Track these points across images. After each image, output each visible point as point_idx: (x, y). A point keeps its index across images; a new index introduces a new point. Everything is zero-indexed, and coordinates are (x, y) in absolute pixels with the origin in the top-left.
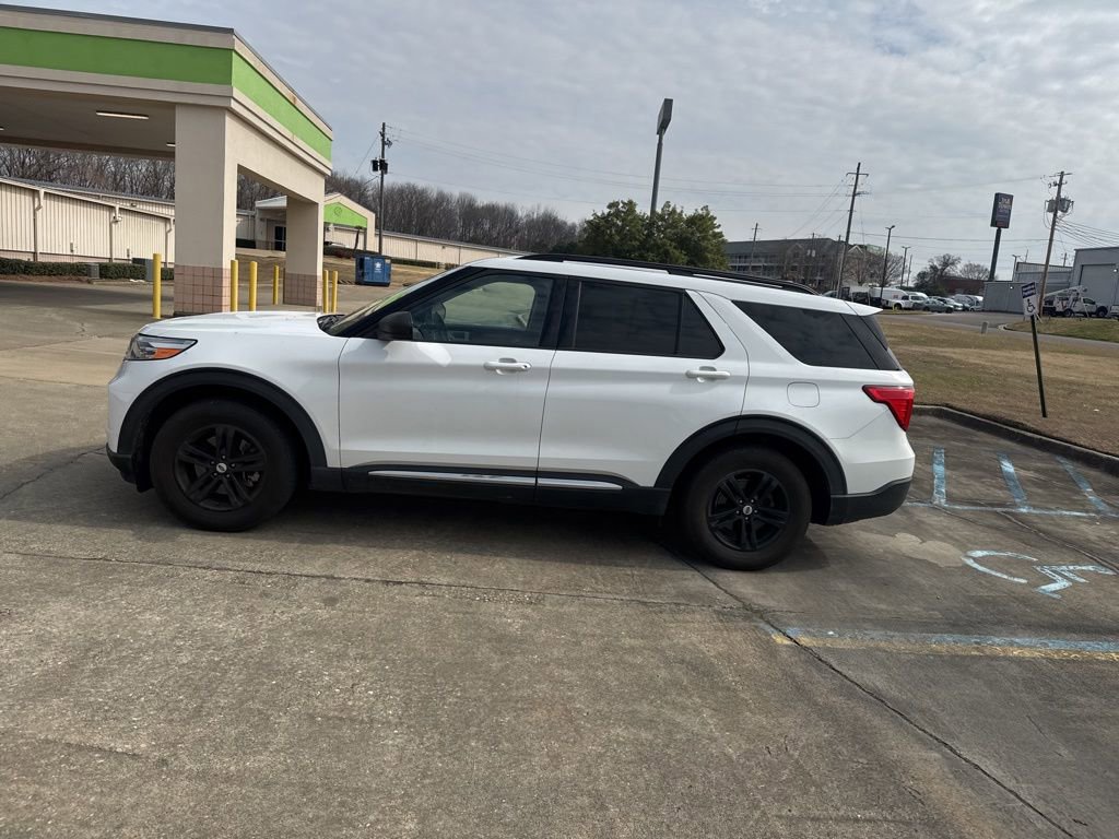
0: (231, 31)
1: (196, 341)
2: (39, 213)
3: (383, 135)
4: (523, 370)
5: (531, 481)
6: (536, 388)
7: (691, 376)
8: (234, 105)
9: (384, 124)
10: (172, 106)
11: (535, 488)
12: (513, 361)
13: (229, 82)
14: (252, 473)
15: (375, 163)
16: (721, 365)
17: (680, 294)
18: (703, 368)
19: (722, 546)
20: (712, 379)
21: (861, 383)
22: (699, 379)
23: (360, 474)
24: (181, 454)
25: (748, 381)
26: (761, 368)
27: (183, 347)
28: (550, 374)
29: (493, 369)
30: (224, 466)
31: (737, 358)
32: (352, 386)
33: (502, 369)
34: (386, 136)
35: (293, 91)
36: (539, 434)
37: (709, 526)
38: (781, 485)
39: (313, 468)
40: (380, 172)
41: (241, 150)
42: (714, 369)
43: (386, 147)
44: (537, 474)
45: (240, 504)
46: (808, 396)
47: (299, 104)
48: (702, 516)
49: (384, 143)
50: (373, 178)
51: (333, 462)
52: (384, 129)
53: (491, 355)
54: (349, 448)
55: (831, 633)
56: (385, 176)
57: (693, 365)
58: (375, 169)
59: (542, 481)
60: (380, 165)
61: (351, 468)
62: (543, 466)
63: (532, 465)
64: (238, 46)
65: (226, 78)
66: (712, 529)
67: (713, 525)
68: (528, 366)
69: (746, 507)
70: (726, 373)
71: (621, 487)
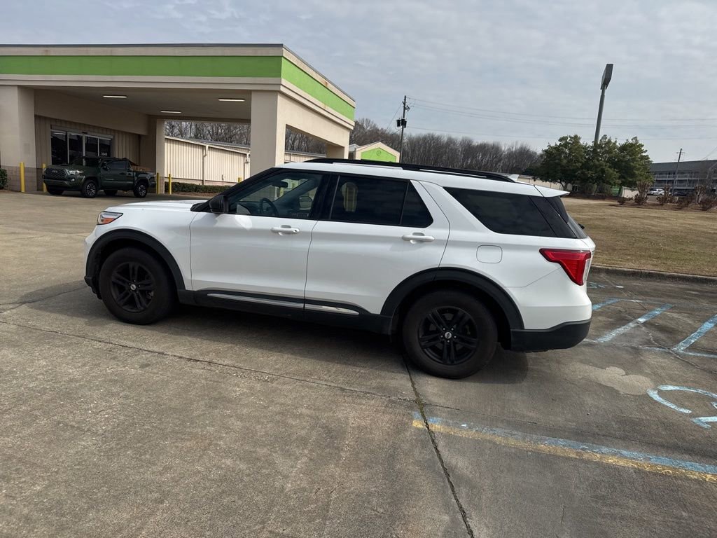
0: (281, 46)
1: (122, 214)
2: (205, 159)
3: (404, 104)
4: (294, 233)
5: (301, 305)
6: (303, 245)
7: (406, 240)
8: (282, 89)
9: (405, 97)
10: (250, 92)
11: (304, 311)
12: (289, 227)
13: (280, 76)
14: (151, 291)
15: (398, 121)
16: (428, 233)
17: (406, 183)
18: (415, 234)
19: (428, 357)
20: (421, 241)
21: (538, 247)
22: (411, 241)
23: (202, 295)
24: (113, 279)
25: (447, 243)
26: (457, 234)
27: (115, 217)
28: (312, 236)
29: (276, 232)
30: (134, 286)
31: (443, 227)
33: (283, 232)
34: (407, 104)
35: (326, 79)
36: (306, 275)
37: (420, 345)
38: (472, 318)
39: (178, 290)
40: (401, 127)
41: (287, 115)
42: (423, 235)
43: (406, 111)
44: (305, 301)
45: (142, 308)
46: (494, 255)
47: (330, 86)
48: (415, 336)
49: (405, 109)
50: (396, 130)
51: (188, 287)
52: (405, 100)
53: (276, 223)
54: (196, 279)
56: (405, 129)
57: (409, 231)
58: (399, 125)
59: (308, 306)
60: (402, 123)
61: (198, 291)
62: (309, 296)
63: (301, 295)
64: (285, 54)
65: (278, 73)
66: (423, 348)
67: (423, 344)
68: (298, 230)
69: (447, 333)
70: (432, 238)
71: (358, 313)
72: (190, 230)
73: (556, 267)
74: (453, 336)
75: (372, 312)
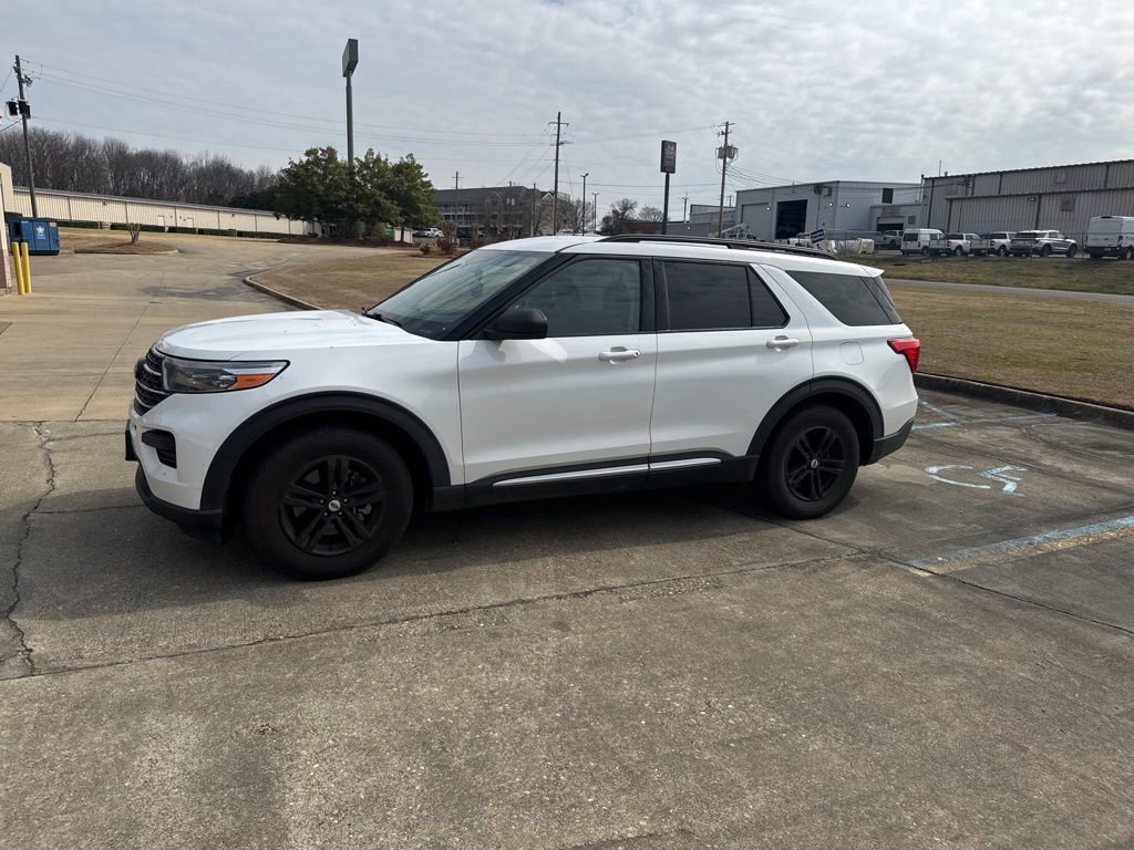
1: (288, 363)
3: (18, 70)
4: (635, 358)
5: (644, 467)
6: (644, 374)
7: (770, 346)
9: (17, 57)
11: (649, 474)
12: (624, 349)
14: (363, 507)
15: (12, 106)
16: (792, 333)
17: (747, 268)
18: (777, 338)
20: (785, 347)
21: (884, 338)
22: (776, 348)
23: (484, 487)
25: (812, 345)
26: (818, 333)
27: (274, 370)
28: (657, 358)
29: (606, 359)
30: (337, 503)
32: (471, 393)
33: (614, 359)
34: (23, 73)
36: (649, 420)
37: (787, 483)
38: (839, 437)
39: (435, 489)
40: (20, 116)
42: (785, 338)
43: (24, 85)
44: (648, 459)
46: (853, 353)
48: (781, 475)
49: (21, 82)
51: (457, 479)
52: (18, 63)
53: (602, 344)
54: (470, 462)
55: (940, 559)
56: (28, 121)
57: (770, 335)
58: (13, 112)
59: (654, 466)
60: (20, 108)
61: (475, 482)
62: (656, 451)
63: (645, 452)
66: (789, 487)
67: (790, 482)
70: (797, 341)
71: (718, 460)
72: (458, 377)
73: (900, 358)
75: (736, 455)
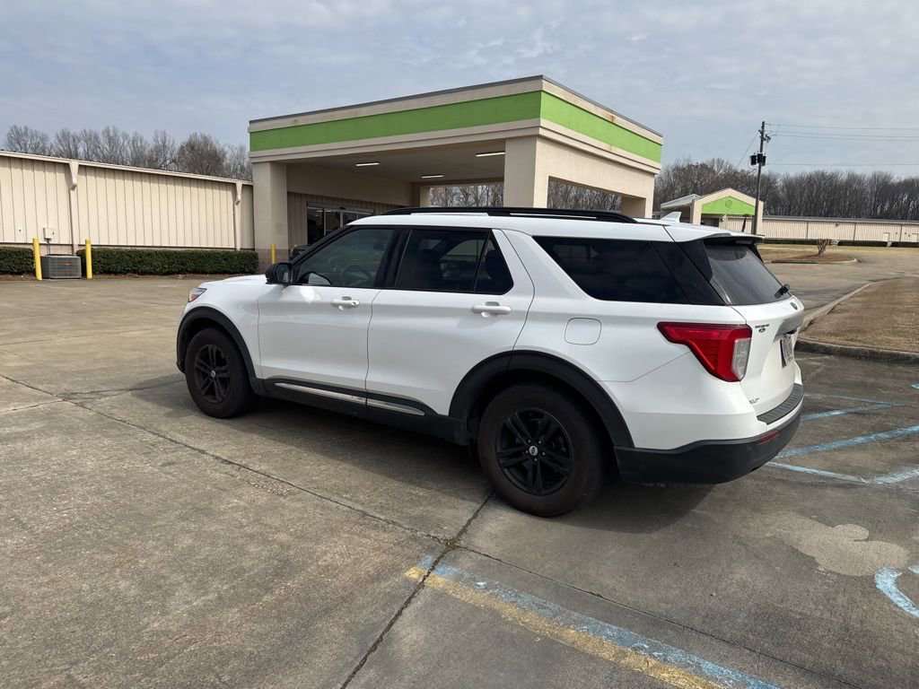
0: (540, 77)
1: (206, 290)
3: (762, 133)
4: (352, 306)
5: (363, 401)
6: (359, 321)
7: (477, 312)
8: (542, 132)
9: (763, 123)
10: (503, 141)
11: (366, 406)
12: (349, 299)
13: (538, 116)
14: (229, 379)
15: (753, 157)
16: (505, 301)
17: (486, 234)
18: (489, 304)
19: (508, 480)
20: (495, 314)
21: (656, 319)
22: (483, 314)
23: (271, 384)
24: (196, 364)
25: (527, 316)
26: (543, 303)
27: (201, 293)
28: (372, 309)
29: (336, 305)
30: (214, 373)
31: (522, 293)
33: (343, 305)
34: (765, 133)
35: (612, 112)
36: (366, 360)
37: (499, 462)
38: (561, 425)
40: (758, 165)
42: (497, 304)
43: (765, 142)
44: (367, 395)
45: (220, 399)
46: (586, 332)
47: (618, 120)
48: (492, 450)
49: (763, 139)
50: (753, 170)
51: (258, 375)
52: (763, 127)
53: (336, 294)
54: (264, 365)
56: (763, 168)
57: (479, 300)
58: (753, 163)
59: (371, 402)
60: (759, 159)
61: (267, 380)
63: (361, 386)
64: (546, 86)
65: (535, 112)
66: (502, 466)
67: (502, 460)
68: (357, 303)
69: (531, 448)
70: (508, 309)
71: (423, 413)
72: (259, 306)
73: (681, 350)
74: (540, 452)
75: (439, 413)
